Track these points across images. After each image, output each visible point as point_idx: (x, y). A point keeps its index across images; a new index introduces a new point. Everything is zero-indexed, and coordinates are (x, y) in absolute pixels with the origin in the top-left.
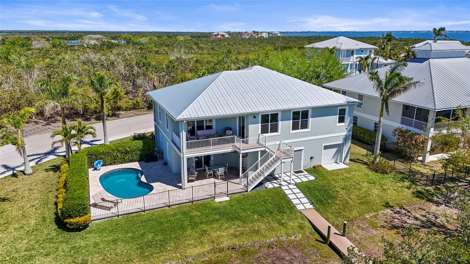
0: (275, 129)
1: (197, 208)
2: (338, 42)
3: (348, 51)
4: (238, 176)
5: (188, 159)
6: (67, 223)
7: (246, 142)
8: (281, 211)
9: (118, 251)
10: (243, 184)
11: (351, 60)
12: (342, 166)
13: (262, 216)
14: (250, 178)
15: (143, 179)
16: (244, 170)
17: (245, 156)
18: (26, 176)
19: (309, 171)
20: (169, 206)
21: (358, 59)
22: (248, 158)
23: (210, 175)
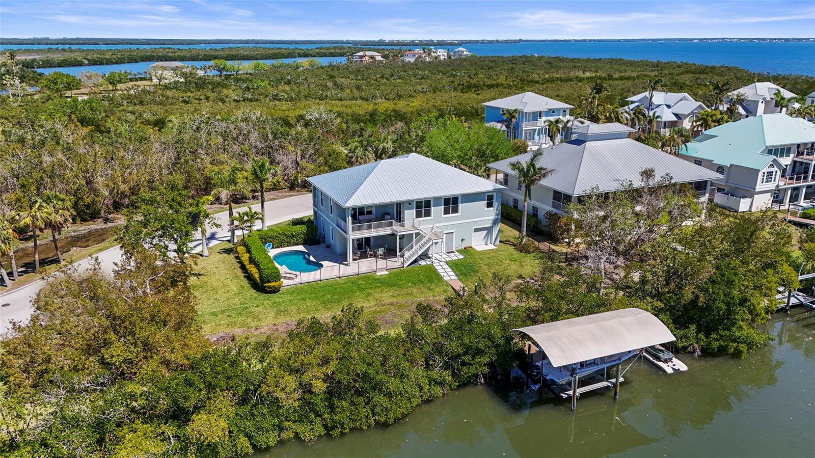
0: (428, 214)
1: (362, 279)
2: (523, 101)
3: (534, 113)
4: (395, 255)
5: (353, 240)
6: (266, 287)
7: (403, 226)
8: (431, 280)
9: (308, 304)
10: (400, 262)
11: (539, 124)
12: (491, 247)
13: (415, 284)
14: (406, 256)
15: (312, 258)
16: (400, 251)
17: (402, 237)
18: (204, 258)
19: (460, 252)
20: (339, 277)
21: (546, 123)
22: (404, 240)
23: (371, 255)
